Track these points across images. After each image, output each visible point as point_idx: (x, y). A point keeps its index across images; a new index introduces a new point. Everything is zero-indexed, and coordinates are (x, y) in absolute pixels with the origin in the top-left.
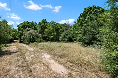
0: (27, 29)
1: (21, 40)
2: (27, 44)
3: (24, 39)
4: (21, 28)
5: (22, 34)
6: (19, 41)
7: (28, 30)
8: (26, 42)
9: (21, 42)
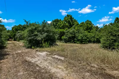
0: (19, 31)
1: (14, 39)
2: (18, 41)
3: (17, 38)
4: (14, 31)
5: (15, 35)
6: (13, 39)
7: (19, 33)
8: (18, 40)
9: (15, 40)
